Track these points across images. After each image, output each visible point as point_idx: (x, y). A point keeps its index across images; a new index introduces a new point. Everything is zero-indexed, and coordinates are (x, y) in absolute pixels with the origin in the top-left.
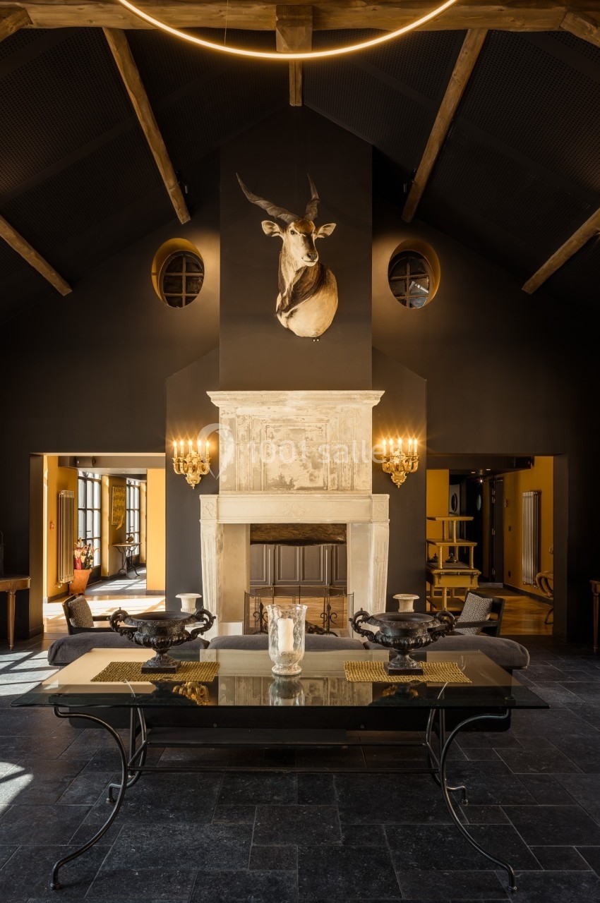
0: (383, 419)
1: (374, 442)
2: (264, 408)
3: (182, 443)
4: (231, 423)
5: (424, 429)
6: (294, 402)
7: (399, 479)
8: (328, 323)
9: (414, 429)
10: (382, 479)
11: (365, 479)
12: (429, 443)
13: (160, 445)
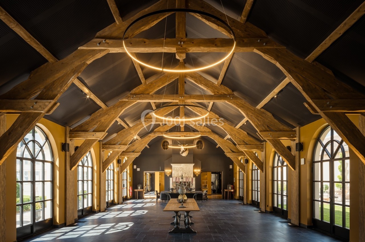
0: (195, 167)
1: (193, 170)
2: (178, 166)
3: (167, 170)
4: (174, 168)
5: (201, 168)
6: (182, 165)
7: (197, 175)
8: (187, 154)
9: (199, 168)
10: (195, 175)
11: (192, 176)
12: (201, 171)
13: (164, 171)
